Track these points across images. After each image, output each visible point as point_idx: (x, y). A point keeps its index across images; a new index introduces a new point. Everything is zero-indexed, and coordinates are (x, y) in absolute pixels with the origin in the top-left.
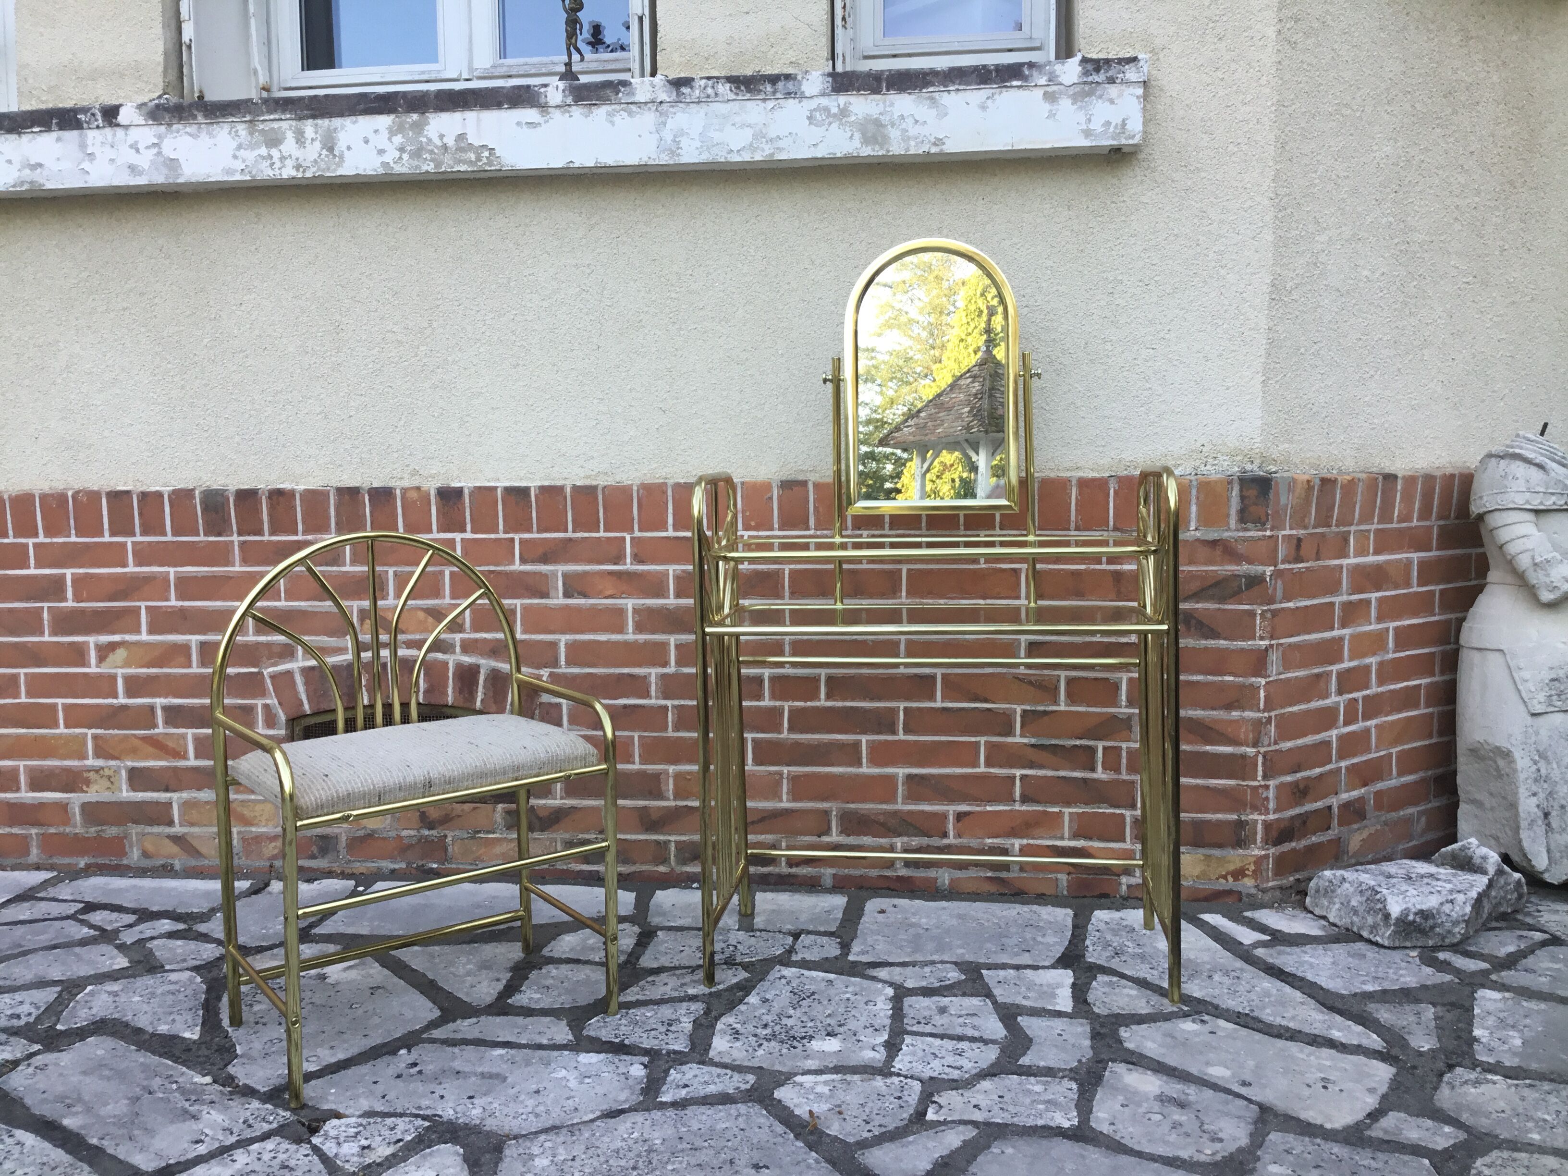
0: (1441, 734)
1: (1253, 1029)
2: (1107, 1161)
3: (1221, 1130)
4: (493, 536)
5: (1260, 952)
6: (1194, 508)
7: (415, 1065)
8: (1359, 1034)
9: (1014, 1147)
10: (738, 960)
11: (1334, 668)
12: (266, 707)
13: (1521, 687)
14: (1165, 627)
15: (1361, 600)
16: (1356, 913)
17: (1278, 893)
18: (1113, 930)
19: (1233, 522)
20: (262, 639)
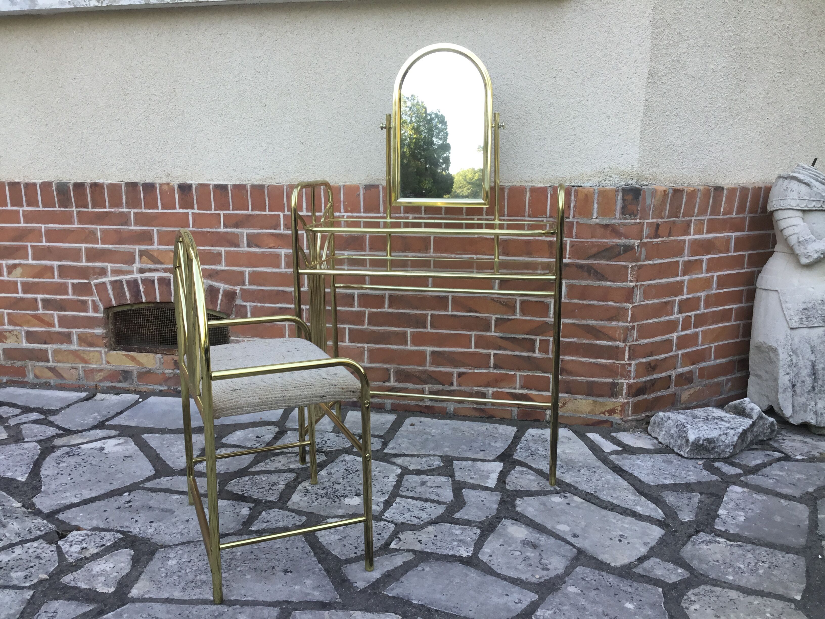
0: (743, 336)
1: (592, 503)
2: (479, 578)
3: (550, 564)
4: (208, 212)
5: (613, 457)
6: (596, 206)
7: (130, 502)
8: (651, 509)
9: (430, 567)
10: (324, 450)
11: (677, 298)
12: (93, 301)
13: (786, 313)
14: (554, 277)
15: (697, 260)
16: (672, 437)
17: (634, 423)
18: (535, 440)
19: (618, 215)
20: (90, 264)
